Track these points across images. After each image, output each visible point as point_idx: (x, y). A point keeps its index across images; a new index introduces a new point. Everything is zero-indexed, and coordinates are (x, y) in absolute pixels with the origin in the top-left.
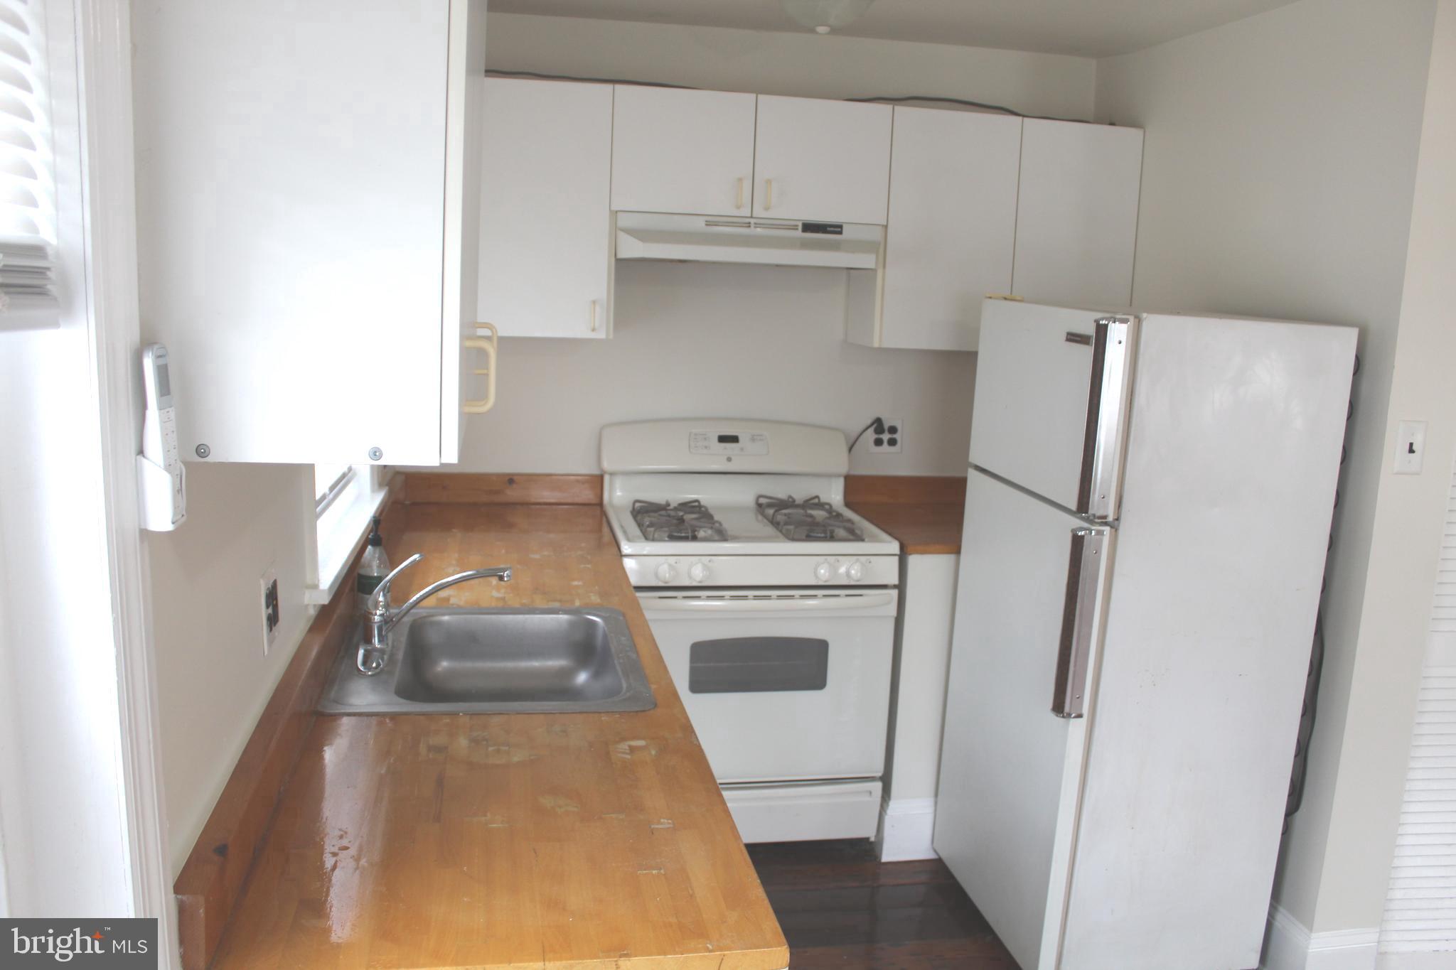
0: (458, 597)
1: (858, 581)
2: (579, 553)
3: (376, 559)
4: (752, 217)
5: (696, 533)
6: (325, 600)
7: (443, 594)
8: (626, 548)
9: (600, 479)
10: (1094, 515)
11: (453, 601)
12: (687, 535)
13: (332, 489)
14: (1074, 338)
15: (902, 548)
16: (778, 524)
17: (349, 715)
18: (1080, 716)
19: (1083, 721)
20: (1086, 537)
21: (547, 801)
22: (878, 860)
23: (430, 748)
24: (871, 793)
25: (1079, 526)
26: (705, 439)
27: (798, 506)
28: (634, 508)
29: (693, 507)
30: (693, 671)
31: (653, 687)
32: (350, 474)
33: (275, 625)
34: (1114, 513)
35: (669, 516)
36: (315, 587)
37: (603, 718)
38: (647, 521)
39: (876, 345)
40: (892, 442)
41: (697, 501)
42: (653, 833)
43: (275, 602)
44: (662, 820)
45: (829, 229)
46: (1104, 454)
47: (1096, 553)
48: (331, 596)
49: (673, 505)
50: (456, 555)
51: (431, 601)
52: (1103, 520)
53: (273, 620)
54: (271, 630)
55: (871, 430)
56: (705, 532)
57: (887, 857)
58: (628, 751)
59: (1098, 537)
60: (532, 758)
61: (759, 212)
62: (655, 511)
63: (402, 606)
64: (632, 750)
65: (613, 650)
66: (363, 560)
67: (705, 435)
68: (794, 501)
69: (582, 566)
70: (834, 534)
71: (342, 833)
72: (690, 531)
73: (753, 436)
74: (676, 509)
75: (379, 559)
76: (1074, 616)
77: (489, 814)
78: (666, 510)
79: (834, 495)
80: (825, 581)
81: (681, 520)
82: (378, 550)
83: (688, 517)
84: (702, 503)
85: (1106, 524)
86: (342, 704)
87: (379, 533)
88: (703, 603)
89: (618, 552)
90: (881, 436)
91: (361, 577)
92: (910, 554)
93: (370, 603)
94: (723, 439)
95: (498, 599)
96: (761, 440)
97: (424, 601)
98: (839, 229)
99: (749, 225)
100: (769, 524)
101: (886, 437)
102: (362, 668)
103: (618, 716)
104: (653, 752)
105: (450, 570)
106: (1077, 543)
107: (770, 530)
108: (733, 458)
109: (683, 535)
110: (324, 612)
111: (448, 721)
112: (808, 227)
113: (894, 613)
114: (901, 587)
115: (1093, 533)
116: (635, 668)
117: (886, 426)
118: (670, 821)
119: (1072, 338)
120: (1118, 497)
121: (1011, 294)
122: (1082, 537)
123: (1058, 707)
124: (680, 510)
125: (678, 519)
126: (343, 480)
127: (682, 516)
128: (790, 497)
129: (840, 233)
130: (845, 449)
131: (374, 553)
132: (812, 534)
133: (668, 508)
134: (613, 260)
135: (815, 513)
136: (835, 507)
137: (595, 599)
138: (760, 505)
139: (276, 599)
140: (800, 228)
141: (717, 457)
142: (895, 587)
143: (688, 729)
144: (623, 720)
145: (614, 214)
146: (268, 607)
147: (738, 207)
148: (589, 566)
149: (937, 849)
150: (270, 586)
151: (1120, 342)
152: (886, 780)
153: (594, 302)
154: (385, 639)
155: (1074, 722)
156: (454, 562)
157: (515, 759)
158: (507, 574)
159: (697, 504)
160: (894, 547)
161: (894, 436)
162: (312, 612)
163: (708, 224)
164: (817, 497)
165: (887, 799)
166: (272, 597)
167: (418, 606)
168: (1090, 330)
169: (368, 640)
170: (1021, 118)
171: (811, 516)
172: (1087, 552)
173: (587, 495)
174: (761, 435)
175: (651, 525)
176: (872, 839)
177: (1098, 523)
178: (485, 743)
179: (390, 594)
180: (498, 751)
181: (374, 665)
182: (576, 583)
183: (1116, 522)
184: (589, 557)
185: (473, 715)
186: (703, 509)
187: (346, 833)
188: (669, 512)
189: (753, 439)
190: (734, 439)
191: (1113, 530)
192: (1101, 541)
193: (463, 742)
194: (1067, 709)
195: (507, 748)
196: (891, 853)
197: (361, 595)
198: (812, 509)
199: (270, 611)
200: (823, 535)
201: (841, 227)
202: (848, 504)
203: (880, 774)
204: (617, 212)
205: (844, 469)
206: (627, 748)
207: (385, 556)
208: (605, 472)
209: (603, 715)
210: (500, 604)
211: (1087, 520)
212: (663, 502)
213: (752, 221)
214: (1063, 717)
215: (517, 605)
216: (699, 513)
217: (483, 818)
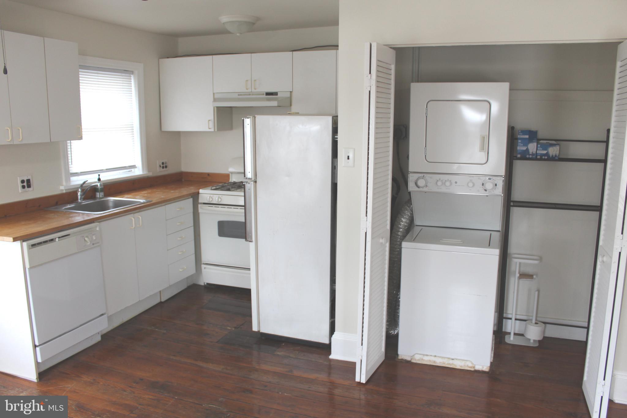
4: (251, 92)
9: (229, 175)
18: (252, 241)
19: (254, 244)
34: (254, 177)
45: (273, 94)
47: (249, 190)
52: (251, 180)
54: (24, 188)
61: (253, 90)
76: (246, 209)
98: (277, 94)
99: (250, 95)
112: (267, 94)
120: (255, 173)
129: (277, 95)
134: (215, 107)
139: (30, 183)
140: (265, 94)
145: (214, 94)
146: (22, 183)
147: (247, 89)
150: (25, 180)
153: (209, 120)
162: (64, 191)
163: (239, 95)
166: (27, 182)
172: (247, 189)
183: (255, 180)
191: (255, 183)
192: (251, 186)
199: (25, 184)
201: (277, 93)
208: (230, 173)
213: (251, 93)
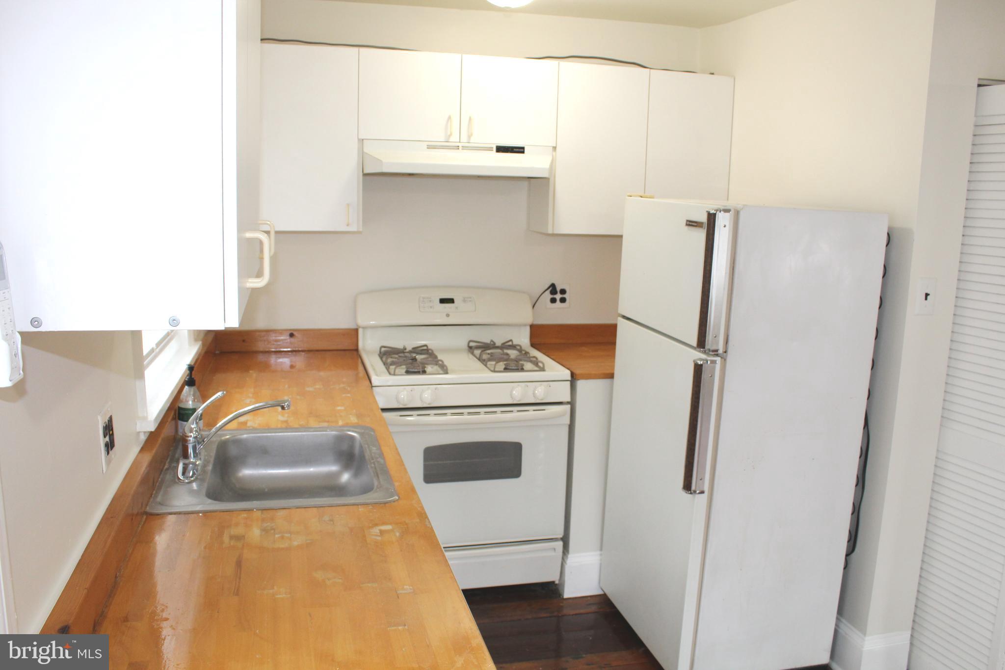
0: (252, 421)
1: (542, 400)
2: (342, 385)
3: (191, 396)
4: (460, 142)
5: (426, 369)
6: (152, 428)
7: (242, 419)
8: (375, 380)
9: (356, 331)
10: (709, 350)
11: (249, 424)
12: (419, 370)
13: (158, 345)
14: (691, 224)
15: (572, 375)
16: (484, 360)
17: (171, 514)
18: (702, 492)
19: (705, 496)
20: (704, 365)
21: (319, 575)
22: (561, 597)
23: (232, 537)
24: (555, 549)
25: (699, 357)
26: (430, 301)
27: (497, 347)
28: (380, 352)
29: (424, 350)
30: (426, 468)
31: (396, 484)
32: (172, 334)
33: (111, 449)
34: (723, 349)
35: (406, 357)
36: (145, 418)
37: (360, 510)
38: (389, 360)
39: (550, 232)
40: (563, 300)
41: (426, 346)
42: (398, 597)
43: (111, 432)
44: (405, 587)
45: (515, 150)
46: (716, 305)
47: (711, 376)
48: (157, 425)
49: (409, 348)
50: (252, 390)
51: (233, 425)
52: (715, 352)
53: (110, 446)
54: (108, 453)
55: (548, 292)
56: (432, 368)
57: (567, 595)
58: (379, 534)
59: (712, 365)
60: (308, 541)
61: (466, 139)
62: (397, 354)
63: (211, 429)
64: (382, 532)
65: (367, 457)
66: (182, 397)
67: (430, 298)
68: (494, 344)
69: (344, 395)
70: (524, 367)
71: (163, 607)
72: (421, 367)
73: (464, 298)
74: (410, 352)
75: (194, 395)
76: (697, 421)
77: (275, 588)
78: (404, 352)
79: (523, 339)
80: (519, 401)
81: (415, 359)
82: (193, 389)
83: (419, 357)
84: (429, 347)
85: (717, 355)
86: (166, 506)
87: (193, 377)
88: (432, 418)
89: (370, 384)
90: (555, 296)
91: (180, 408)
92: (579, 380)
93: (187, 430)
94: (442, 301)
95: (283, 422)
96: (470, 301)
97: (227, 425)
98: (523, 150)
99: (457, 148)
100: (478, 360)
101: (558, 296)
102: (182, 478)
103: (371, 507)
104: (398, 534)
105: (248, 401)
106: (698, 370)
107: (479, 365)
108: (450, 314)
109: (416, 370)
110: (152, 437)
111: (245, 515)
112: (500, 149)
113: (568, 422)
114: (572, 403)
115: (709, 362)
116: (383, 471)
117: (558, 289)
118: (411, 587)
119: (690, 223)
120: (726, 337)
121: (645, 193)
122: (701, 365)
123: (687, 486)
124: (414, 352)
125: (412, 359)
126: (167, 339)
127: (415, 357)
128: (492, 341)
129: (523, 152)
130: (530, 306)
131: (190, 391)
132: (508, 367)
133: (405, 351)
134: (361, 174)
135: (509, 352)
136: (523, 348)
137: (353, 420)
138: (470, 348)
139: (112, 430)
140: (495, 149)
141: (440, 313)
142: (568, 403)
143: (423, 515)
144: (375, 510)
145: (361, 141)
146: (105, 437)
147: (450, 135)
148: (349, 395)
149: (602, 588)
150: (107, 421)
151: (725, 226)
152: (565, 540)
153: (348, 205)
154: (199, 455)
155: (699, 497)
156: (251, 395)
157: (295, 543)
158: (287, 405)
159: (425, 348)
160: (566, 374)
161: (564, 296)
162: (143, 438)
163: (429, 147)
164: (511, 340)
165: (566, 553)
166: (108, 429)
167: (223, 429)
168: (704, 219)
169: (186, 456)
170: (648, 69)
171: (507, 354)
172: (705, 376)
173: (346, 344)
174: (471, 298)
175: (393, 363)
176: (557, 582)
177: (711, 355)
178: (272, 531)
179: (202, 421)
180: (282, 537)
181: (191, 473)
182: (339, 408)
183: (725, 354)
184: (349, 389)
185: (263, 510)
186: (430, 351)
187: (167, 607)
188: (406, 354)
189: (464, 301)
190: (451, 301)
191: (723, 360)
192: (714, 368)
193: (255, 533)
194: (693, 488)
195: (289, 535)
196: (570, 591)
197: (180, 422)
198: (507, 349)
199: (107, 439)
200: (516, 368)
201: (523, 148)
202: (533, 345)
203: (561, 536)
204: (363, 140)
205: (530, 320)
206: (379, 532)
207: (198, 393)
208: (360, 327)
209: (360, 506)
210: (284, 426)
211: (705, 352)
212: (401, 347)
213: (460, 145)
214: (691, 493)
215: (296, 426)
216: (427, 354)
217: (271, 591)
